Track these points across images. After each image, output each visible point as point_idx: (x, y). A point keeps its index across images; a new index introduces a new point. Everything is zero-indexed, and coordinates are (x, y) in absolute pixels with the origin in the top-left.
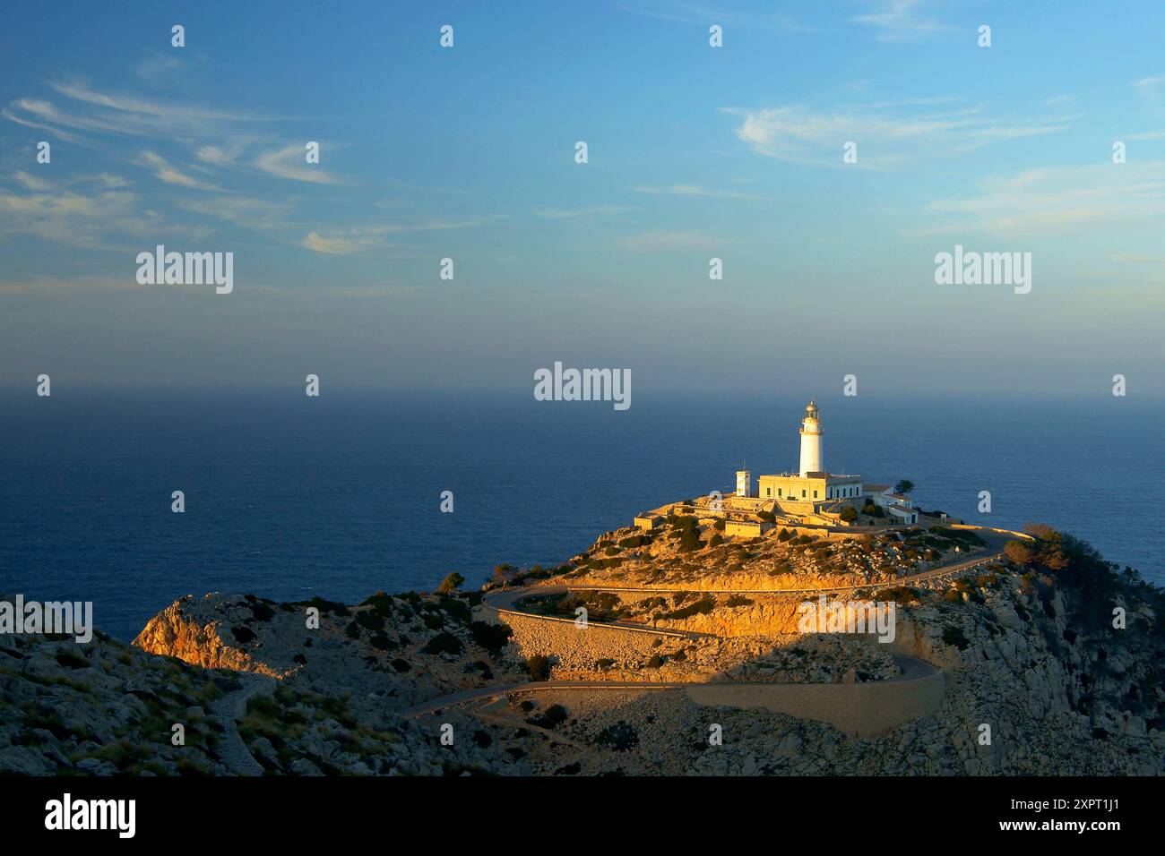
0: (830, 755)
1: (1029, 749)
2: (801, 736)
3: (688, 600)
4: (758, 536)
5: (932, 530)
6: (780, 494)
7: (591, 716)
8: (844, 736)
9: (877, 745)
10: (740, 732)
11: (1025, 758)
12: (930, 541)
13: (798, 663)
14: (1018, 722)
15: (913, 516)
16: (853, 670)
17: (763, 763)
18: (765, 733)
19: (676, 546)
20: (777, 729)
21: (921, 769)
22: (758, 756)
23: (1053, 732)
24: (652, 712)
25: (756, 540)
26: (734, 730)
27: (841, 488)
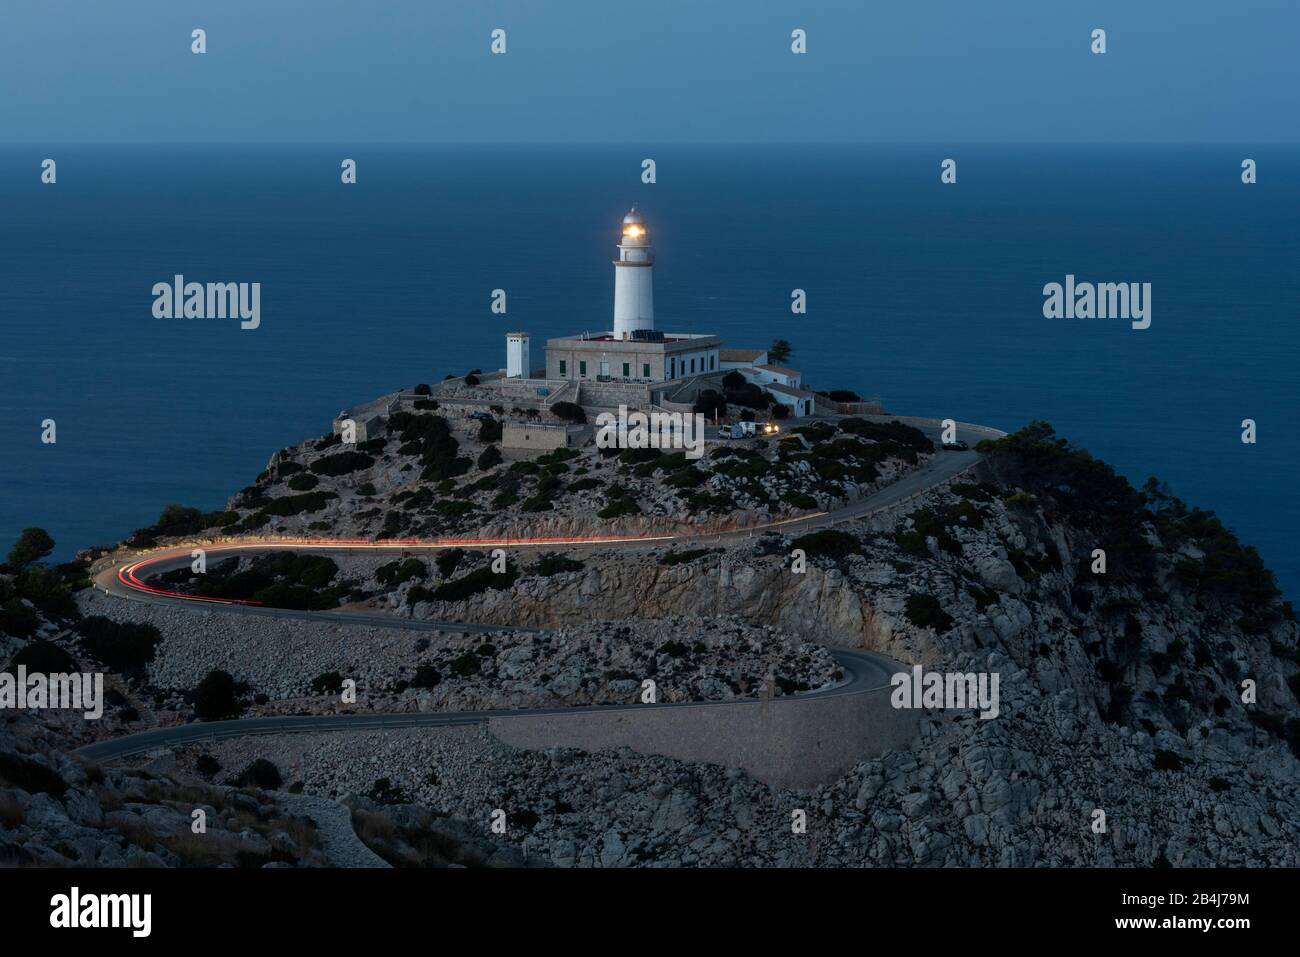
0: (745, 824)
1: (1062, 792)
2: (696, 792)
3: (466, 565)
4: (564, 446)
5: (848, 426)
6: (583, 370)
7: (326, 777)
8: (767, 790)
9: (821, 801)
10: (589, 792)
11: (1058, 807)
12: (853, 448)
13: (676, 668)
14: (1041, 750)
15: (808, 403)
16: (770, 677)
17: (636, 842)
18: (633, 790)
19: (418, 471)
20: (653, 783)
21: (895, 836)
22: (626, 831)
23: (1096, 763)
24: (435, 764)
25: (561, 454)
26: (580, 788)
27: (687, 358)
